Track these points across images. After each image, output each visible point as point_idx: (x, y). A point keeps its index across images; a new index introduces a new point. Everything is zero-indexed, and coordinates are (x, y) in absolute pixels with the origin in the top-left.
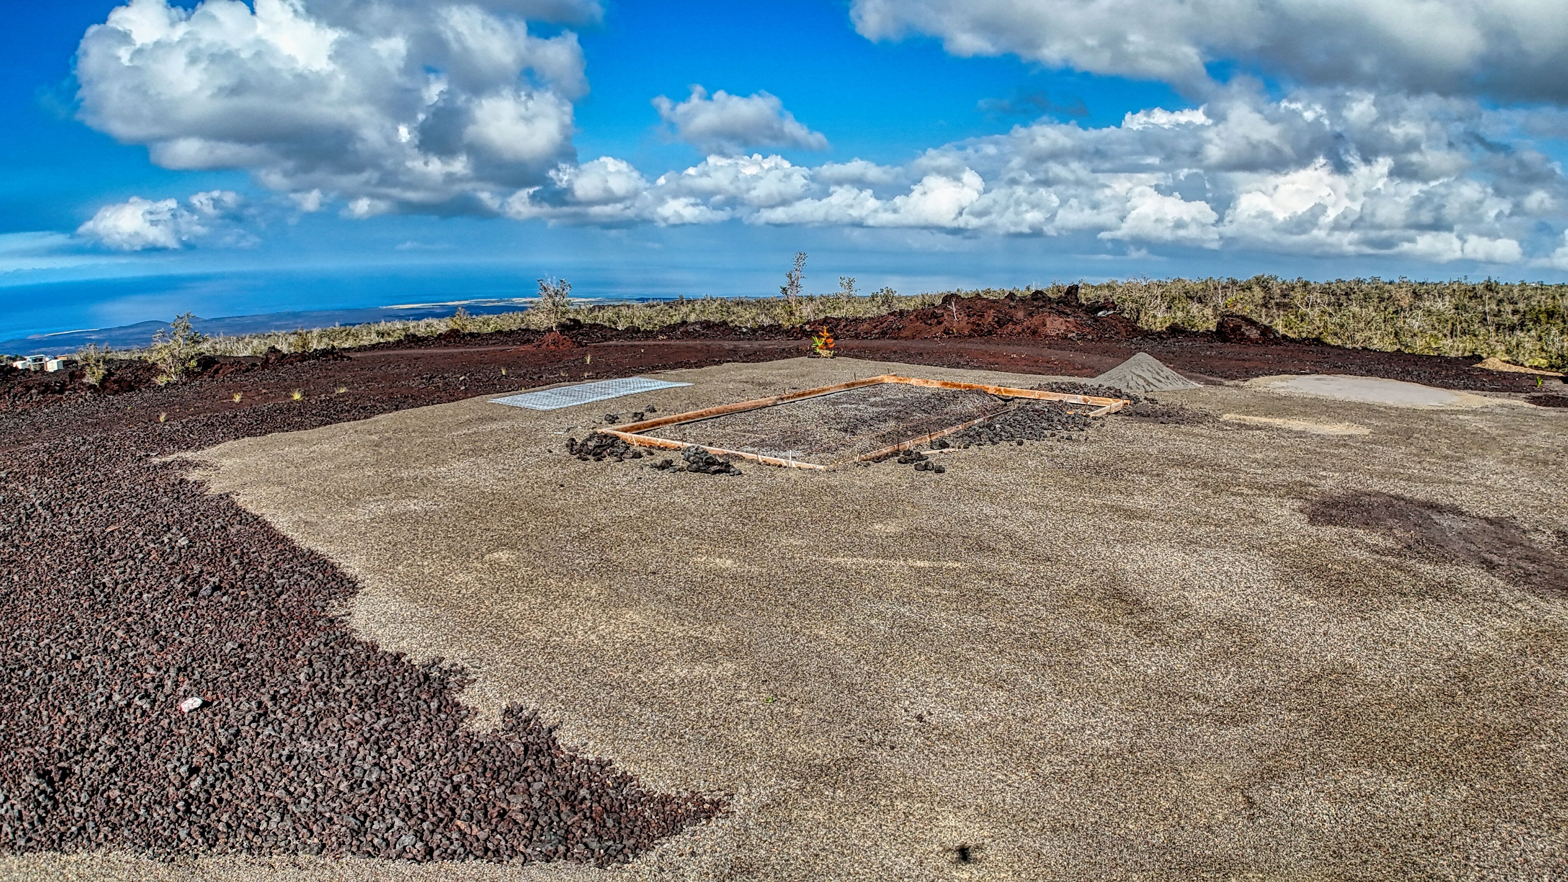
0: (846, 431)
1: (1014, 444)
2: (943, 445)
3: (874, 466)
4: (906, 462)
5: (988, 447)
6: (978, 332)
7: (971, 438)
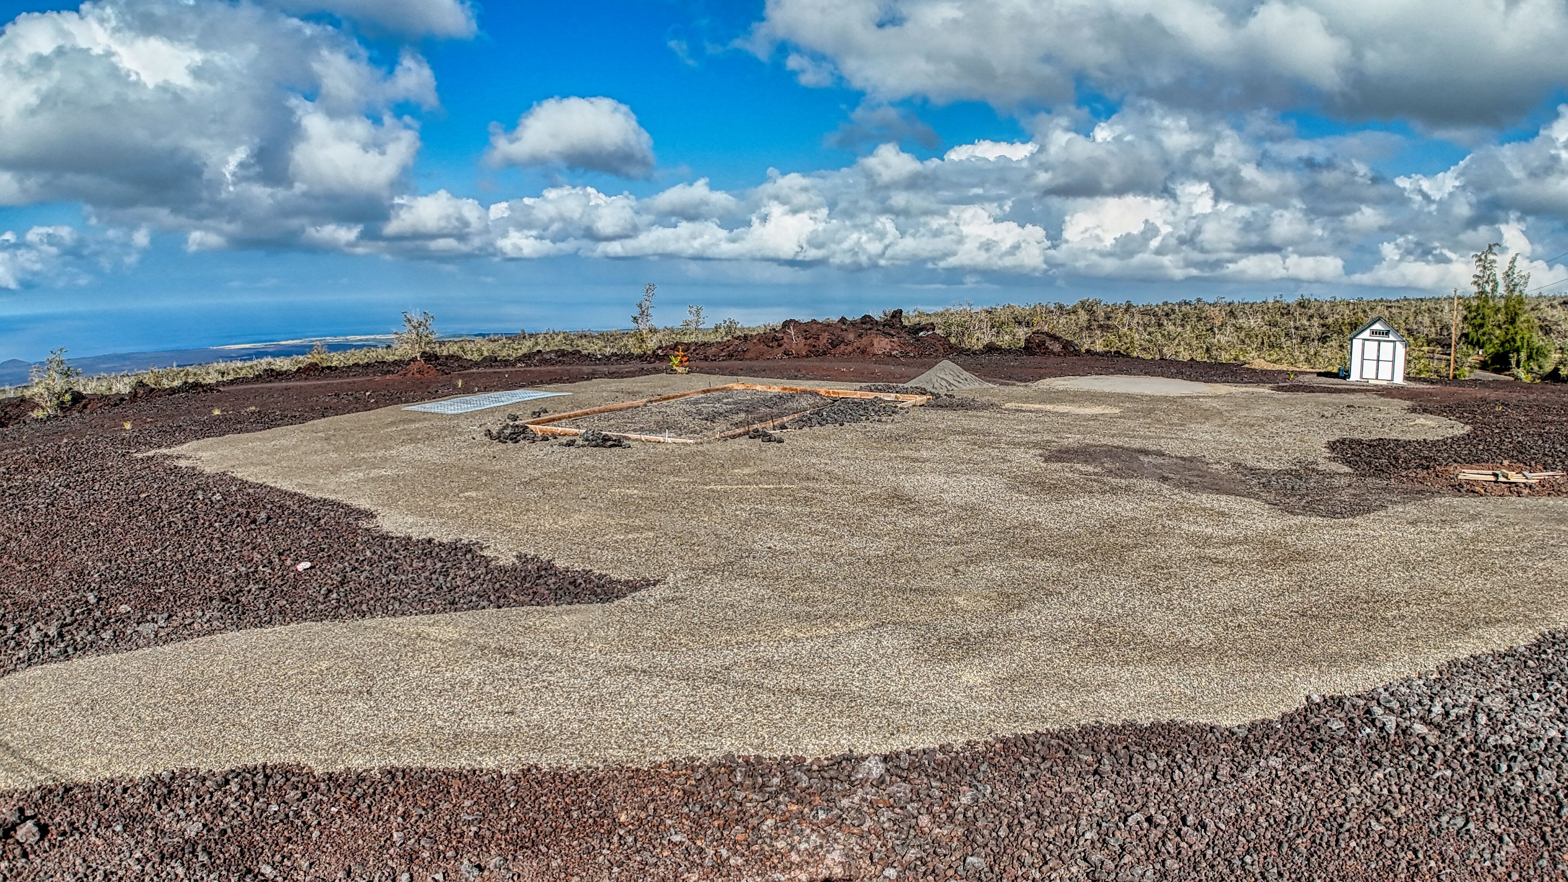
0: (707, 420)
1: (837, 425)
2: (783, 427)
3: (730, 441)
4: (755, 438)
5: (817, 428)
6: (815, 352)
7: (804, 422)
